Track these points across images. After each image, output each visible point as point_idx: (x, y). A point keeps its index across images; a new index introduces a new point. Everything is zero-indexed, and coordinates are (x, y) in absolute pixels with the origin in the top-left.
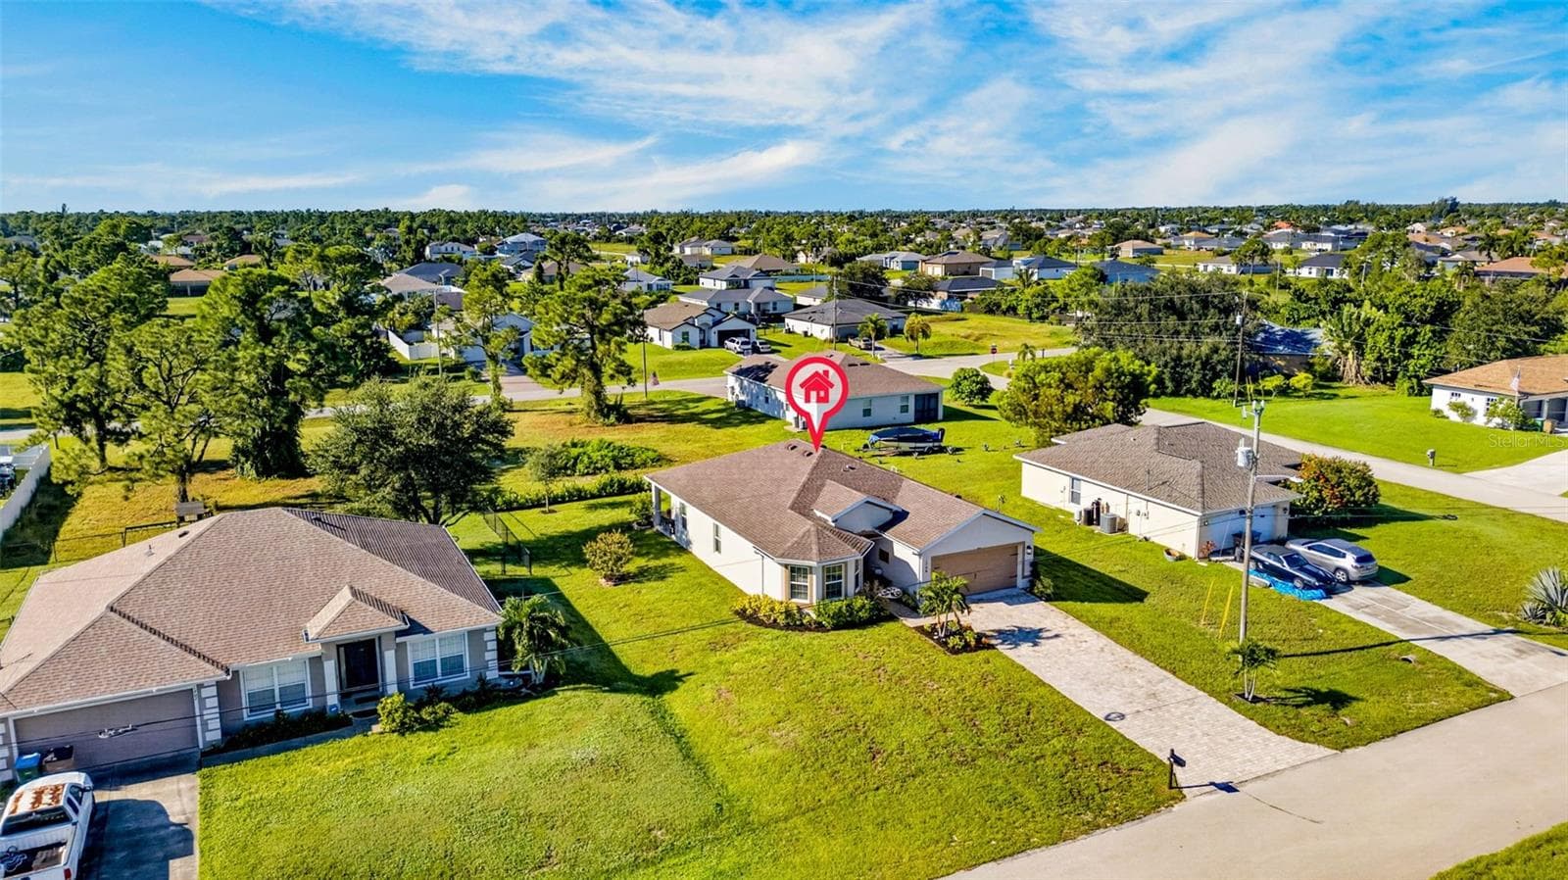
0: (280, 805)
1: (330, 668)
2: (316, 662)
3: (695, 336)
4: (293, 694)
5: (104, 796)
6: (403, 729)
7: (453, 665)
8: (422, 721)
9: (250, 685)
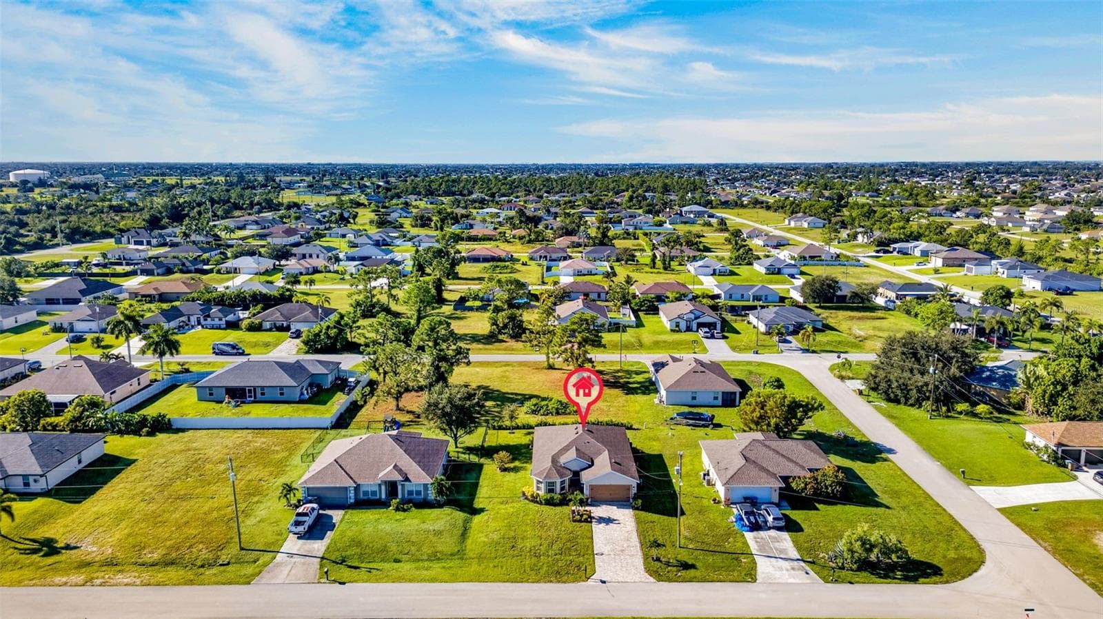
0: (357, 524)
1: (383, 488)
2: (380, 485)
3: (683, 325)
4: (374, 493)
5: (321, 512)
6: (397, 509)
7: (418, 493)
8: (403, 508)
9: (363, 489)
